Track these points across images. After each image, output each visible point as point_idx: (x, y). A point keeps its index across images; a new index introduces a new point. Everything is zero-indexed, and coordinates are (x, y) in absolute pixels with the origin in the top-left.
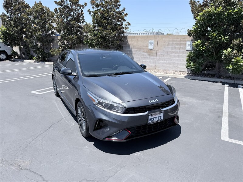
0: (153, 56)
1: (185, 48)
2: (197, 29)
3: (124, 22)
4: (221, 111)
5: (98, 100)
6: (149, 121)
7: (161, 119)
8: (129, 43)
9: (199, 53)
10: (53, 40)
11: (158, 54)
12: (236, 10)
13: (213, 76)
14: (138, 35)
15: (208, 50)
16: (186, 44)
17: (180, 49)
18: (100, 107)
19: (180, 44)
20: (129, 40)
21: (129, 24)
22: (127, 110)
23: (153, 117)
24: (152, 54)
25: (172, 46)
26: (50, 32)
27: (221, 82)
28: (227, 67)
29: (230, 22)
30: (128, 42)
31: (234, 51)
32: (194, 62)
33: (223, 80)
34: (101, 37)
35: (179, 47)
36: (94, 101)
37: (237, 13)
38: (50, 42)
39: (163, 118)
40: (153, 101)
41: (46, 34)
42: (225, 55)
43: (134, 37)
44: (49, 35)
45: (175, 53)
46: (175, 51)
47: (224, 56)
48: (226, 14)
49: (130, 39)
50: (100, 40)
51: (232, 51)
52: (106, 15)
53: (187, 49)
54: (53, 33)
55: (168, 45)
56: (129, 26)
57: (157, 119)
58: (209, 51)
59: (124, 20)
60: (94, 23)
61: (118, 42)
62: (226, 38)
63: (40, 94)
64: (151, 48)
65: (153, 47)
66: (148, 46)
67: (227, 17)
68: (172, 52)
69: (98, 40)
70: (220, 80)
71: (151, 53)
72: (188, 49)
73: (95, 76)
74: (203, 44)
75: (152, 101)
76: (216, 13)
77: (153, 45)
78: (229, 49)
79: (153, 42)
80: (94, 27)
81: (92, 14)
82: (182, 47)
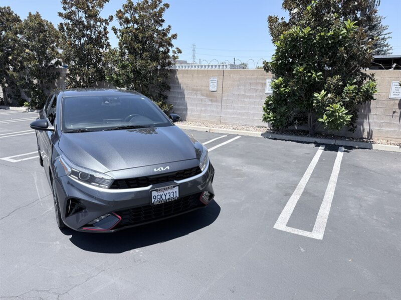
0: (216, 101)
1: (265, 90)
2: (277, 60)
3: (170, 48)
4: (294, 187)
5: (71, 168)
6: (153, 200)
7: (175, 196)
8: (180, 81)
9: (281, 97)
10: (59, 74)
11: (224, 98)
12: (331, 33)
13: (306, 133)
14: (203, 68)
15: (293, 93)
16: (265, 84)
17: (256, 91)
18: (74, 179)
19: (257, 84)
20: (179, 76)
21: (180, 52)
22: (116, 184)
23: (160, 194)
24: (215, 99)
25: (245, 86)
26: (53, 62)
27: (314, 143)
28: (320, 120)
29: (323, 50)
30: (178, 79)
31: (329, 95)
32: (273, 112)
33: (319, 140)
34: (133, 71)
35: (255, 89)
36: (67, 169)
37: (333, 37)
38: (54, 78)
39: (178, 196)
40: (161, 169)
41: (46, 65)
42: (318, 102)
43: (186, 72)
44: (52, 66)
45: (250, 97)
46: (249, 94)
47: (316, 103)
48: (318, 37)
49: (181, 75)
50: (131, 75)
51: (326, 95)
52: (140, 35)
53: (267, 91)
54: (58, 63)
55: (239, 86)
56: (179, 55)
57: (168, 197)
58: (294, 95)
59: (171, 45)
60: (121, 48)
61: (160, 80)
62: (318, 74)
63: (15, 161)
64: (213, 90)
65: (215, 88)
66: (208, 87)
67: (318, 42)
68: (245, 97)
69: (127, 76)
70: (314, 140)
71: (213, 96)
72: (269, 91)
73: (83, 131)
74: (286, 84)
75: (159, 169)
76: (302, 37)
77: (216, 84)
78: (323, 91)
79: (216, 79)
80: (122, 54)
81: (119, 34)
82: (260, 88)
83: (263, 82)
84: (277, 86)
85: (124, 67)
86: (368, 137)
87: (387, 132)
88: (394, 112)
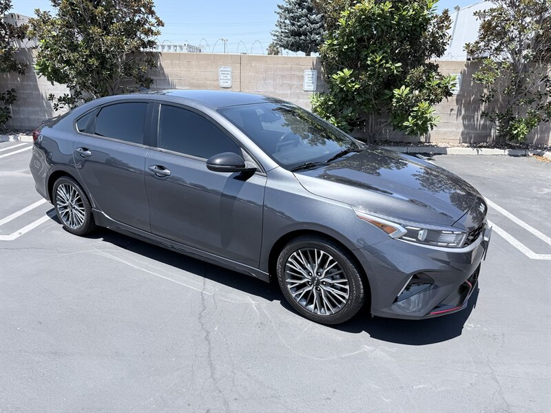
1: (302, 85)
2: (341, 45)
5: (404, 227)
8: (167, 71)
9: (347, 96)
16: (302, 77)
17: (291, 87)
19: (291, 77)
20: (163, 63)
21: (160, 23)
25: (274, 80)
28: (406, 124)
30: (162, 68)
31: (417, 92)
32: (335, 117)
35: (289, 84)
36: (393, 230)
37: (413, 18)
42: (398, 100)
43: (178, 56)
46: (280, 92)
47: (397, 102)
48: (396, 17)
49: (169, 62)
51: (411, 92)
53: (306, 88)
55: (265, 79)
56: (160, 28)
61: (144, 69)
62: (397, 65)
64: (226, 85)
65: (229, 82)
66: (217, 80)
67: (398, 24)
68: (275, 95)
72: (310, 87)
76: (379, 15)
77: (229, 77)
78: (403, 87)
79: (229, 69)
82: (295, 83)
83: (301, 74)
84: (343, 80)
86: (426, 140)
87: (445, 133)
88: (452, 110)
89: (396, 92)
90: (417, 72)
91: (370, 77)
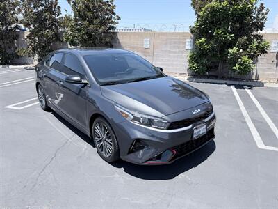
0: (149, 56)
1: (185, 47)
2: (201, 25)
3: (113, 16)
5: (132, 115)
6: (194, 136)
8: (120, 41)
9: (203, 52)
10: (18, 36)
11: (155, 53)
12: (241, 6)
13: (216, 77)
15: (212, 49)
16: (185, 43)
17: (179, 48)
18: (135, 123)
19: (180, 42)
20: (119, 37)
21: (119, 18)
22: (172, 125)
23: (197, 131)
24: (147, 54)
25: (170, 44)
26: (13, 26)
27: (226, 84)
28: (234, 68)
29: (235, 19)
30: (118, 39)
31: (241, 50)
32: (197, 63)
34: (86, 33)
35: (178, 46)
36: (127, 116)
37: (241, 9)
38: (14, 39)
39: (206, 131)
41: (7, 29)
42: (231, 55)
43: (126, 34)
44: (12, 30)
45: (175, 52)
46: (173, 50)
48: (231, 9)
49: (121, 36)
51: (238, 50)
52: (91, 6)
53: (187, 48)
54: (16, 27)
55: (166, 44)
56: (119, 21)
57: (201, 133)
59: (114, 14)
60: (75, 16)
61: (107, 40)
62: (231, 36)
63: (19, 108)
64: (147, 47)
66: (143, 45)
67: (232, 13)
68: (170, 52)
71: (146, 52)
74: (207, 43)
75: (195, 112)
76: (221, 9)
77: (148, 43)
78: (234, 48)
79: (149, 40)
80: (77, 21)
81: (72, 4)
82: (181, 45)
83: (184, 41)
84: (201, 44)
85: (79, 30)
86: (256, 79)
88: (273, 61)
89: (230, 50)
90: (243, 39)
91: (215, 43)
